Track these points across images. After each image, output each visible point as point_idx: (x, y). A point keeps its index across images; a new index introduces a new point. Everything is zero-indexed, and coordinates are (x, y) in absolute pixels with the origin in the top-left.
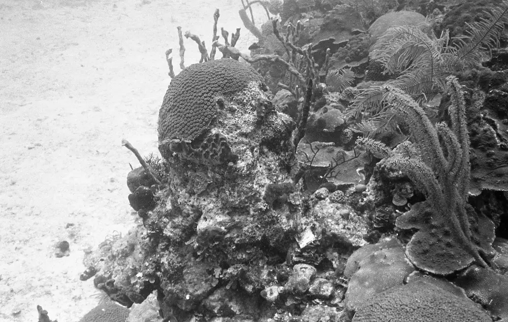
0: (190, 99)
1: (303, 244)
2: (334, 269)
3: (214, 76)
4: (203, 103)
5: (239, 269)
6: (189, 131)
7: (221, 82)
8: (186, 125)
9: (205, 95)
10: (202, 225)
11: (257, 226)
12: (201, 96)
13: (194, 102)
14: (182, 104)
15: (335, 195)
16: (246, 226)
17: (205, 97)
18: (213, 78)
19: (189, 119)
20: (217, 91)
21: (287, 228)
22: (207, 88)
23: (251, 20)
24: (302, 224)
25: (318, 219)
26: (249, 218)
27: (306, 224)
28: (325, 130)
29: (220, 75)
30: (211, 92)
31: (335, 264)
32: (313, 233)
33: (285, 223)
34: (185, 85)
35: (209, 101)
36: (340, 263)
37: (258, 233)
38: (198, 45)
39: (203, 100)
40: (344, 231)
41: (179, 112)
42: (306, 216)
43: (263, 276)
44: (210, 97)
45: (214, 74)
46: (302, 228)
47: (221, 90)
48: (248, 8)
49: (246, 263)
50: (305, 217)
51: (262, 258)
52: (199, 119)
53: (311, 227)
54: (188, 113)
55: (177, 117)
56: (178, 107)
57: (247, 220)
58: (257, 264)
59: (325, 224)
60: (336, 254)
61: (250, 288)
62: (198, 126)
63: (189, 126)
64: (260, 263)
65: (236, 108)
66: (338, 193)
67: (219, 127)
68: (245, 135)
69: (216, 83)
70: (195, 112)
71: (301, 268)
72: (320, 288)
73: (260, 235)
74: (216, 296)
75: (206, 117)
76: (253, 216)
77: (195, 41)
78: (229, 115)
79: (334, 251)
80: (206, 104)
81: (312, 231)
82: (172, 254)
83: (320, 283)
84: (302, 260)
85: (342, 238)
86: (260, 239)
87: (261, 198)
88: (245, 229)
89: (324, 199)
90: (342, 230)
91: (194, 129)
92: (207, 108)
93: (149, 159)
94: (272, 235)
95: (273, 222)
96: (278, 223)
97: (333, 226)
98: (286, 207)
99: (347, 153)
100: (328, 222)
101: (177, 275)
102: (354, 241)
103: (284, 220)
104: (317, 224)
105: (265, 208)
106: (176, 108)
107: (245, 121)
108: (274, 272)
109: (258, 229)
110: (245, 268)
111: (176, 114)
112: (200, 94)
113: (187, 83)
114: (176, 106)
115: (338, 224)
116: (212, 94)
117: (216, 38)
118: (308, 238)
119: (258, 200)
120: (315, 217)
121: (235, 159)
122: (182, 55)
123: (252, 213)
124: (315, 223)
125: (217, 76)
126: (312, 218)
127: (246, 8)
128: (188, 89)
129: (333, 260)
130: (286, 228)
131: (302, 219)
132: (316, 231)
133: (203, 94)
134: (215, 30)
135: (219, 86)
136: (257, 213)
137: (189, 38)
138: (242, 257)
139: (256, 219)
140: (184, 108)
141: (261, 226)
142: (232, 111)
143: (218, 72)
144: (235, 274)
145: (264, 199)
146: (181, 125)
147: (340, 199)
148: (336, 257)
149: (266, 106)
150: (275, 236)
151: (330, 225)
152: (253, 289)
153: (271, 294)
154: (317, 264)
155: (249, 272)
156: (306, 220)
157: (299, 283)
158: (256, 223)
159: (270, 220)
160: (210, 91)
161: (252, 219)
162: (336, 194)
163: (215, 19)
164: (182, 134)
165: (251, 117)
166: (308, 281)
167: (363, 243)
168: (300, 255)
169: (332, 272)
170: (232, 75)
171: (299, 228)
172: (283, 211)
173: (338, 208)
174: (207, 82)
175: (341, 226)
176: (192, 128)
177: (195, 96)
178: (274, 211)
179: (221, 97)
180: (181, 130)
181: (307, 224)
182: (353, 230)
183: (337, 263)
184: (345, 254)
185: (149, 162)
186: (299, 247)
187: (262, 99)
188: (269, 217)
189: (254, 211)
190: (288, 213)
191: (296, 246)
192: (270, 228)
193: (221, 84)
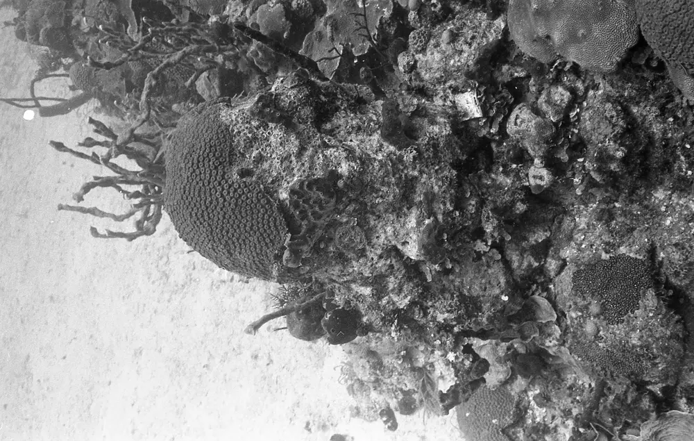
0: (224, 218)
1: (476, 112)
2: (528, 77)
3: (197, 172)
4: (237, 200)
5: (491, 215)
6: (272, 232)
7: (211, 163)
8: (262, 235)
9: (225, 193)
10: (412, 251)
11: (436, 171)
12: (225, 200)
13: (230, 212)
14: (228, 232)
15: (416, 44)
16: (432, 187)
17: (229, 193)
18: (201, 173)
19: (255, 228)
20: (224, 173)
21: (448, 129)
22: (214, 187)
23: (59, 103)
24: (444, 105)
25: (443, 80)
26: (423, 180)
27: (445, 100)
28: (285, 35)
29: (199, 162)
30: (223, 182)
31: (520, 73)
32: (463, 92)
33: (440, 129)
34: (198, 219)
35: (236, 190)
36: (521, 65)
37: (446, 173)
38: (98, 188)
39: (231, 198)
40: (474, 45)
41: (238, 239)
42: (432, 95)
43: (507, 182)
44: (230, 186)
45: (194, 171)
46: (450, 107)
47: (224, 167)
48: (40, 101)
49: (482, 203)
50: (434, 99)
51: (480, 178)
52: (259, 212)
53: (452, 93)
54: (245, 226)
55: (246, 245)
56: (229, 238)
57: (424, 183)
58: (488, 187)
59: (454, 71)
60: (505, 68)
61: (521, 207)
62: (270, 217)
63: (265, 231)
64: (486, 182)
65: (257, 152)
66: (414, 38)
67: (278, 185)
68: (302, 150)
69: (211, 171)
70: (247, 215)
71: (516, 124)
72: (555, 105)
73: (450, 170)
74: (515, 258)
75: (259, 200)
76: (421, 172)
77: (92, 190)
78: (266, 165)
79: (500, 69)
80: (240, 196)
81: (458, 93)
82: (437, 304)
83: (548, 102)
84: (500, 119)
85: (487, 51)
86: (455, 172)
87: (398, 153)
88: (436, 188)
89: (416, 62)
90: (473, 48)
91: (272, 224)
92: (247, 196)
93: (277, 302)
94: (451, 153)
95: (435, 146)
96: (438, 139)
97: (462, 60)
98: (418, 121)
99: (329, 13)
100: (453, 66)
101: (470, 305)
102: (494, 34)
103: (436, 129)
104: (451, 82)
105: (415, 152)
106: (230, 242)
107: (281, 144)
108: (505, 166)
109: (440, 171)
110: (490, 206)
111: (240, 245)
112: (221, 200)
113: (196, 215)
114: (227, 242)
115: (462, 51)
116: (227, 182)
117: (95, 158)
118: (469, 103)
119: (400, 159)
120: (439, 83)
121: (335, 176)
122: (103, 214)
123: (416, 173)
124: (448, 84)
125: (198, 167)
126: (440, 88)
127: (38, 105)
128: (206, 218)
129: (512, 75)
130: (447, 131)
131: (436, 103)
132: (461, 86)
133: (222, 196)
134: (81, 155)
135: (216, 168)
136: (418, 166)
137: (84, 197)
138: (473, 206)
139: (426, 169)
140: (235, 230)
141: (438, 165)
142: (260, 159)
143: (193, 164)
144: (496, 222)
145: (400, 149)
146: (259, 242)
147: (424, 37)
148: (509, 69)
149: (264, 106)
150: (455, 148)
151: (459, 64)
152: (524, 204)
153: (541, 178)
154: (513, 99)
155: (496, 202)
156: (438, 97)
157: (539, 133)
158: (432, 171)
159: (431, 149)
160: (220, 184)
161: (425, 176)
162: (415, 41)
163: (65, 151)
164: (273, 244)
165: (276, 134)
166: (539, 119)
167: (500, 23)
168: (490, 121)
169: (532, 81)
170: (203, 144)
171: (450, 111)
172: (422, 128)
173: (437, 45)
174: (204, 185)
175: (465, 47)
176: (270, 227)
177: (222, 209)
178: (421, 139)
179: (235, 169)
180: (266, 244)
181: (445, 98)
182: (476, 32)
183: (519, 69)
184: (508, 54)
185: (282, 302)
186: (478, 119)
187: (251, 108)
188: (427, 150)
189: (414, 169)
190: (426, 120)
191: (474, 123)
192: (442, 153)
193: (213, 164)
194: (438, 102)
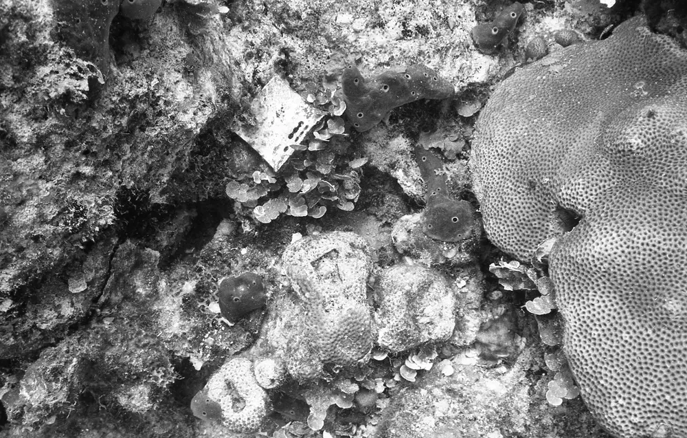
5: (70, 369)
11: (78, 176)
16: (22, 203)
21: (202, 119)
24: (237, 64)
25: (293, 23)
26: (21, 165)
27: (250, 56)
31: (409, 181)
32: (293, 86)
36: (426, 173)
37: (90, 201)
40: (411, 46)
42: (240, 21)
43: (169, 324)
46: (244, 82)
50: (236, 31)
51: (138, 265)
53: (276, 64)
57: (17, 175)
58: (129, 297)
59: (328, 38)
60: (401, 142)
64: (138, 283)
71: (315, 264)
72: (414, 318)
73: (105, 203)
76: (41, 143)
79: (391, 137)
81: (285, 76)
83: (412, 299)
84: (299, 212)
85: (421, 82)
86: (108, 217)
87: (44, 39)
88: (27, 214)
90: (405, 45)
94: (150, 168)
95: (139, 122)
96: (160, 114)
97: (363, 40)
100: (339, 28)
102: (455, 72)
103: (182, 91)
104: (298, 47)
105: (85, 85)
108: (201, 291)
109: (82, 184)
110: (88, 347)
115: (382, 25)
119: (30, 59)
120: (279, 19)
123: (25, 132)
124: (288, 41)
126: (267, 27)
129: (393, 166)
130: (194, 120)
131: (230, 40)
132: (301, 72)
136: (51, 121)
138: (60, 317)
139: (59, 148)
141: (97, 166)
144: (62, 397)
145: (60, 36)
148: (402, 153)
151: (351, 38)
153: (238, 400)
154: (352, 207)
155: (111, 345)
156: (244, 36)
157: (338, 338)
158: (68, 166)
159: (124, 121)
161: (38, 160)
166: (364, 309)
167: (481, 67)
169: (414, 219)
171: (236, 91)
172: (159, 52)
175: (394, 29)
178: (129, 73)
181: (255, 55)
182: (435, 28)
183: (415, 173)
184: (430, 128)
188: (114, 113)
189: (34, 116)
190: (185, 50)
192: (133, 149)
194: (235, 44)
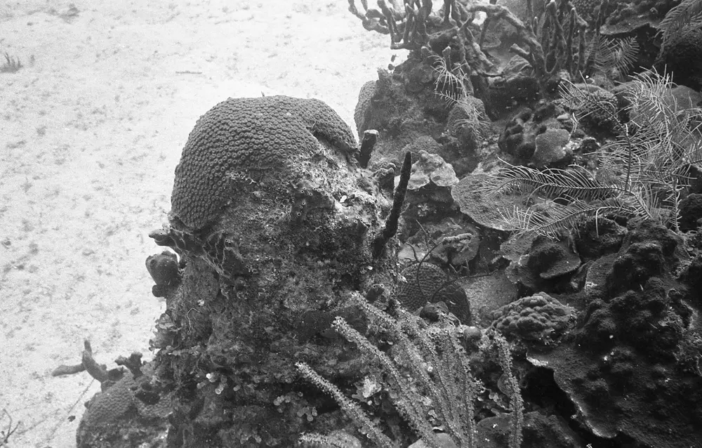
0: (200, 167)
3: (237, 137)
4: (213, 179)
8: (190, 204)
12: (212, 167)
13: (203, 173)
14: (190, 170)
18: (235, 141)
19: (194, 198)
22: (222, 156)
29: (246, 138)
30: (226, 165)
34: (200, 140)
35: (220, 178)
39: (214, 174)
44: (223, 172)
45: (238, 134)
52: (206, 202)
54: (195, 188)
55: (183, 188)
62: (203, 213)
63: (193, 208)
65: (260, 196)
69: (236, 152)
80: (216, 183)
91: (198, 215)
112: (212, 163)
113: (203, 138)
125: (240, 138)
128: (201, 148)
142: (255, 199)
165: (284, 213)
170: (262, 141)
174: (225, 144)
193: (243, 154)
